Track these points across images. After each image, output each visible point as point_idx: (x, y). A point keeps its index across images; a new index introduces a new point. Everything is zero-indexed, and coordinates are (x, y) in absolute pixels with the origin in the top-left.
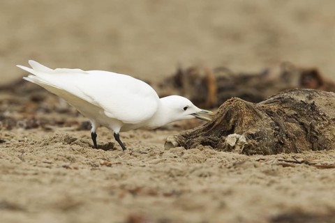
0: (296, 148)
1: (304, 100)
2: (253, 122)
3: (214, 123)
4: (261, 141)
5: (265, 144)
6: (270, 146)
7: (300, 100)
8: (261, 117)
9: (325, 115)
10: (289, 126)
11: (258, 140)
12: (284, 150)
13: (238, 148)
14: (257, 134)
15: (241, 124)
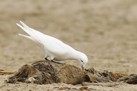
0: (50, 82)
1: (48, 64)
2: (34, 73)
3: (19, 73)
4: (38, 80)
5: (40, 81)
6: (42, 81)
7: (46, 64)
8: (37, 71)
9: (56, 70)
10: (47, 74)
11: (38, 79)
12: (46, 83)
13: (32, 82)
14: (37, 77)
15: (30, 74)
